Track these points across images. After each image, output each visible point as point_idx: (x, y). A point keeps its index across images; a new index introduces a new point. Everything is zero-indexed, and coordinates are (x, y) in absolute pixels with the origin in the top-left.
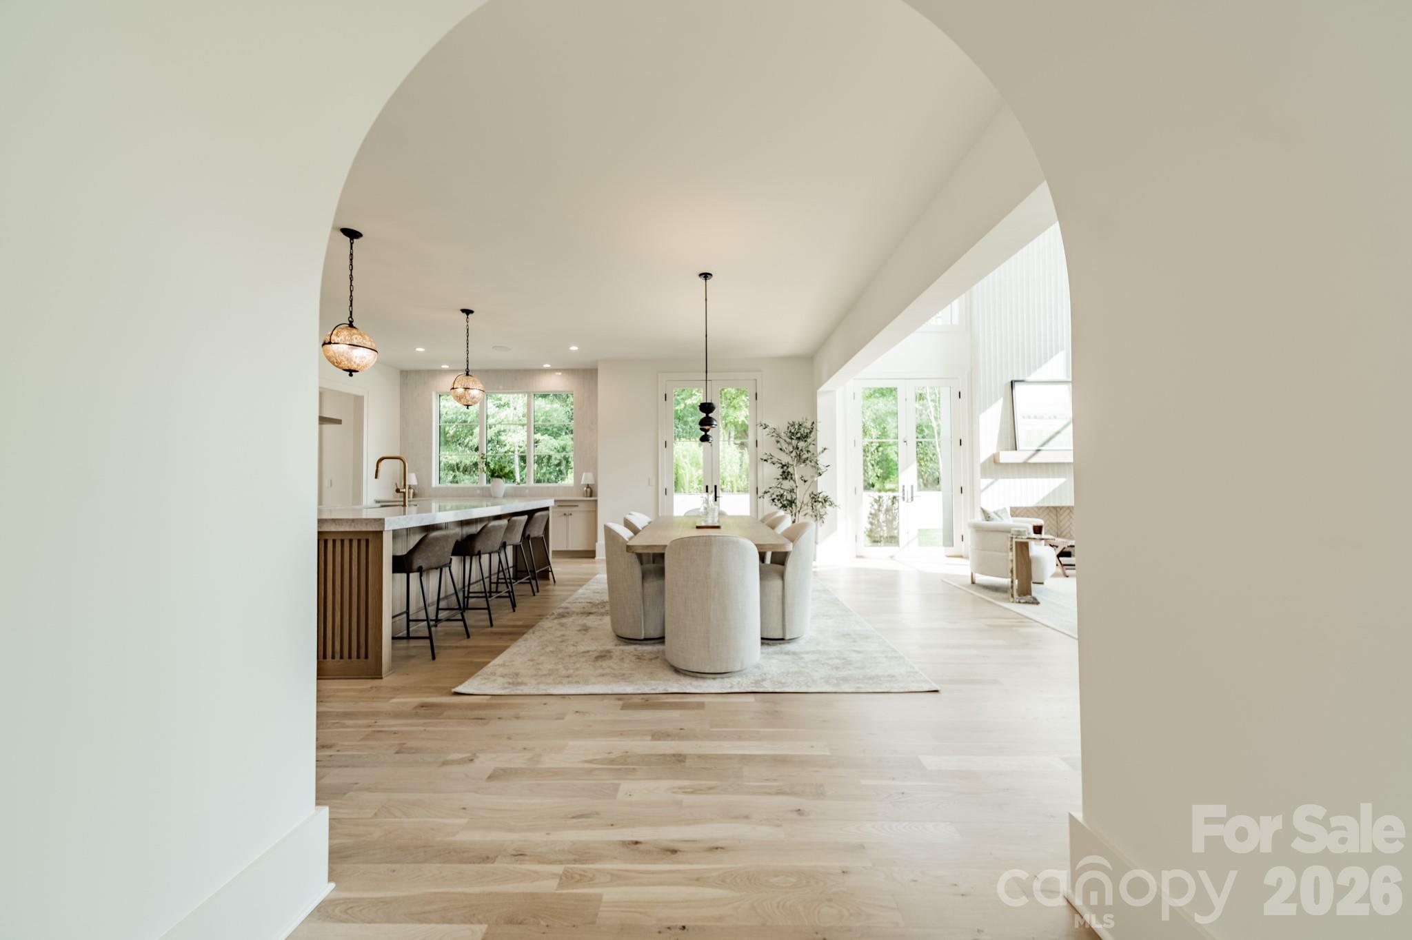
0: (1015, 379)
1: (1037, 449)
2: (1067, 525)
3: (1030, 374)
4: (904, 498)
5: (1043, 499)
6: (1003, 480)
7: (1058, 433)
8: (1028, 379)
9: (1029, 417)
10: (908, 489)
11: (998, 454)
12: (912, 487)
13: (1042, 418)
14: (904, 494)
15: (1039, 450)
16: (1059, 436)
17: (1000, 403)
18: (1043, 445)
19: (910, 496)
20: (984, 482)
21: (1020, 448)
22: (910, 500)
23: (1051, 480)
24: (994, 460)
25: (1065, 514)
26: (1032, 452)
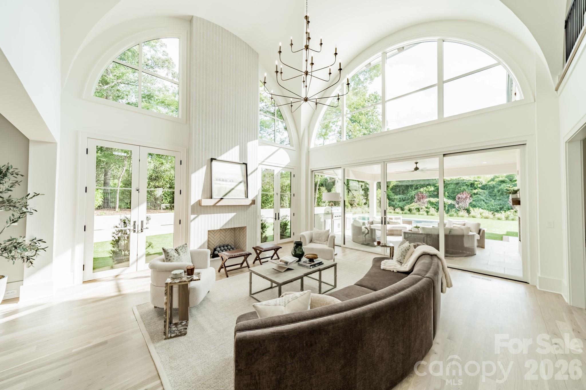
0: (213, 158)
1: (221, 197)
2: (238, 236)
3: (218, 156)
4: (134, 231)
5: (226, 224)
6: (204, 215)
7: (233, 189)
8: (218, 159)
9: (220, 180)
10: (139, 223)
11: (201, 200)
12: (142, 222)
13: (226, 181)
14: (134, 228)
15: (222, 199)
16: (233, 191)
17: (204, 169)
18: (224, 196)
19: (140, 229)
20: (193, 217)
21: (214, 197)
22: (140, 231)
23: (230, 214)
24: (199, 203)
25: (237, 230)
26: (219, 200)
